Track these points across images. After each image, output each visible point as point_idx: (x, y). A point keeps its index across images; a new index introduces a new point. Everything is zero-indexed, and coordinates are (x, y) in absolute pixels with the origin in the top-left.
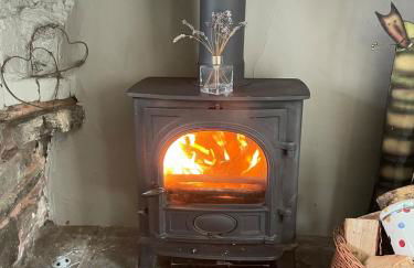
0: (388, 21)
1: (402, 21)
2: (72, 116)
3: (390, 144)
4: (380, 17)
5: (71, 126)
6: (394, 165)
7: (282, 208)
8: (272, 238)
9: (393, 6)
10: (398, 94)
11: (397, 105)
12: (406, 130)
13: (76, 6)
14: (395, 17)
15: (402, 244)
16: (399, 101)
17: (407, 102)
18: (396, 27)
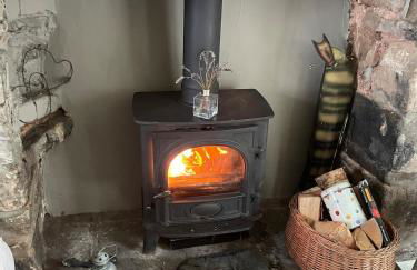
0: (321, 47)
1: (330, 47)
2: (65, 127)
3: (320, 135)
4: (315, 44)
5: (65, 136)
6: (323, 149)
7: (253, 192)
8: (247, 214)
9: (325, 37)
10: (327, 99)
11: (325, 108)
12: (332, 124)
13: (58, 28)
14: (326, 45)
15: (338, 213)
16: (327, 104)
17: (332, 105)
18: (326, 52)
